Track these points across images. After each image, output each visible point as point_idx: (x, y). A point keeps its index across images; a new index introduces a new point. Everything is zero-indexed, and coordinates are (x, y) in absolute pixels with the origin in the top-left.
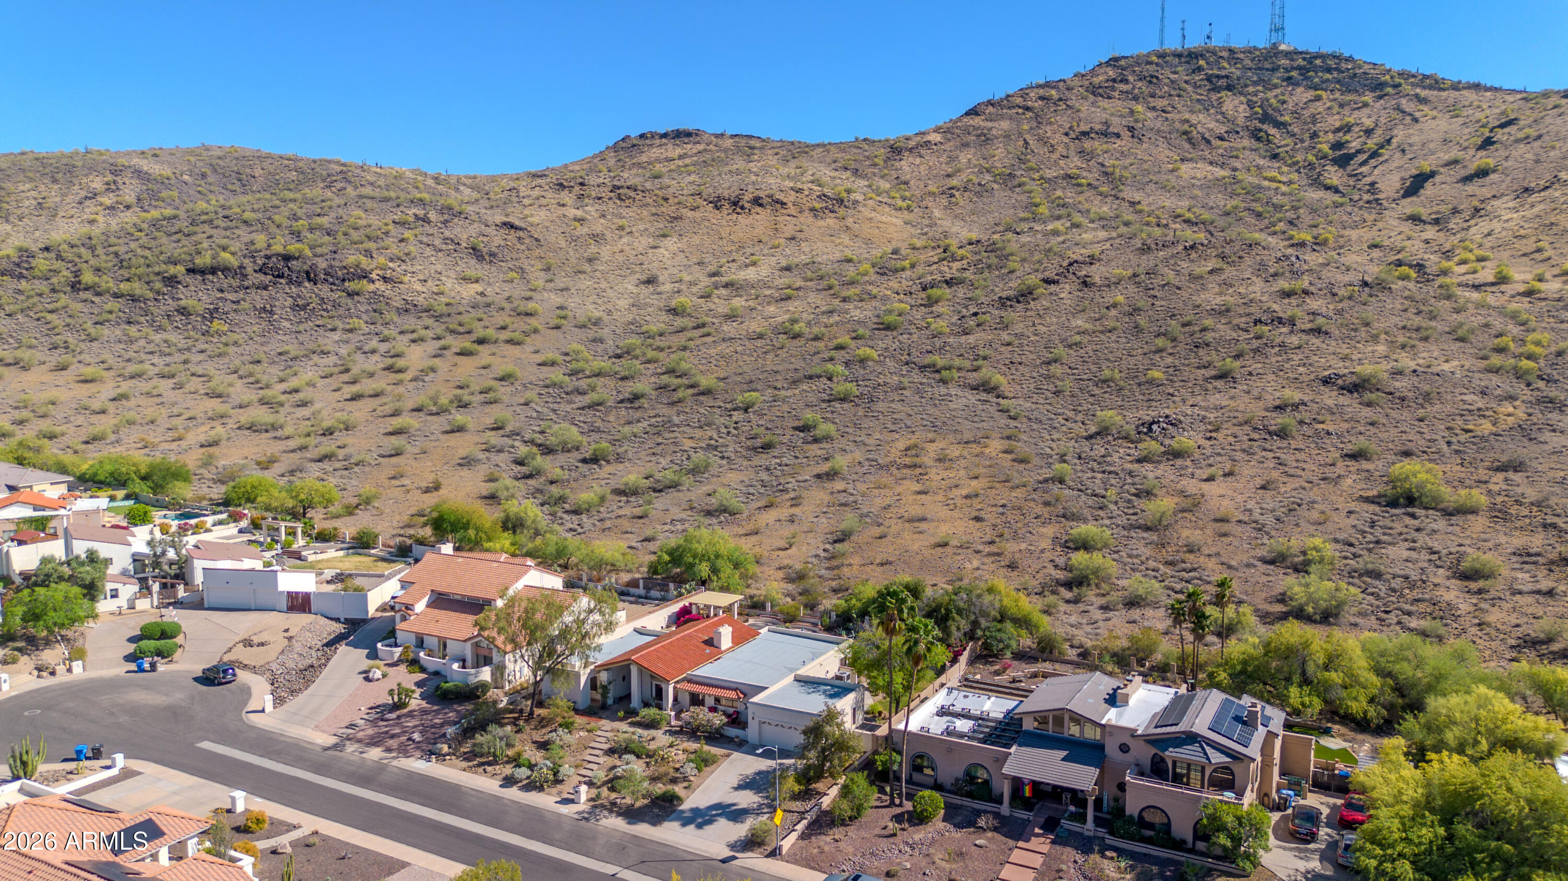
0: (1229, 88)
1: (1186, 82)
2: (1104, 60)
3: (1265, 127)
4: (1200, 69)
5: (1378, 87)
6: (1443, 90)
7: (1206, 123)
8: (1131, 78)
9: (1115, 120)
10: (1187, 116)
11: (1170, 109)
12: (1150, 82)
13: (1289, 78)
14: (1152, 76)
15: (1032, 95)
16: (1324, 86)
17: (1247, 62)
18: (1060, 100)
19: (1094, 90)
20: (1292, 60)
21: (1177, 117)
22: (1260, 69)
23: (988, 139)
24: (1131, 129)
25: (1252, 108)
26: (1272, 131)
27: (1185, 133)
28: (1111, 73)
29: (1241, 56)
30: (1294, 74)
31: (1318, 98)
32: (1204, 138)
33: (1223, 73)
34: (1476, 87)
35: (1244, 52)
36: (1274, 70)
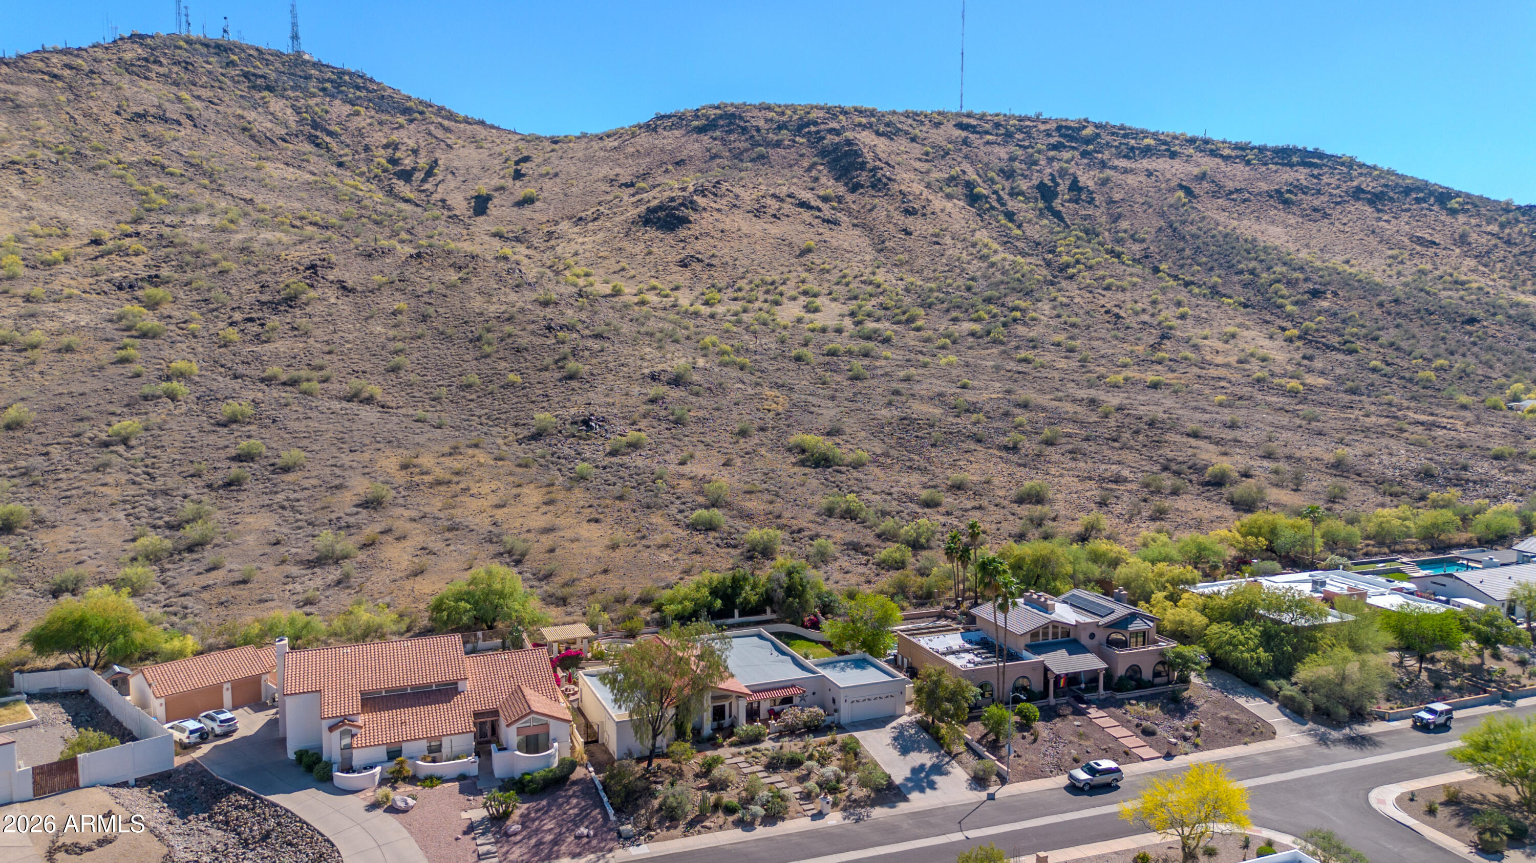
0: (270, 89)
1: (222, 74)
2: (127, 34)
3: (318, 133)
4: (232, 64)
5: (406, 111)
6: (460, 122)
7: (261, 123)
8: (164, 61)
9: (167, 105)
10: (239, 112)
11: (216, 101)
12: (186, 68)
13: (324, 90)
14: (187, 63)
15: (54, 60)
16: (358, 102)
17: (277, 65)
18: (92, 72)
19: (128, 67)
20: (320, 71)
21: (229, 111)
22: (292, 74)
23: (18, 106)
24: (190, 117)
25: (298, 113)
26: (328, 139)
27: (244, 129)
28: (140, 51)
29: (271, 58)
30: (328, 85)
31: (357, 114)
32: (267, 138)
33: (259, 72)
34: (482, 123)
35: (272, 55)
36: (308, 78)
